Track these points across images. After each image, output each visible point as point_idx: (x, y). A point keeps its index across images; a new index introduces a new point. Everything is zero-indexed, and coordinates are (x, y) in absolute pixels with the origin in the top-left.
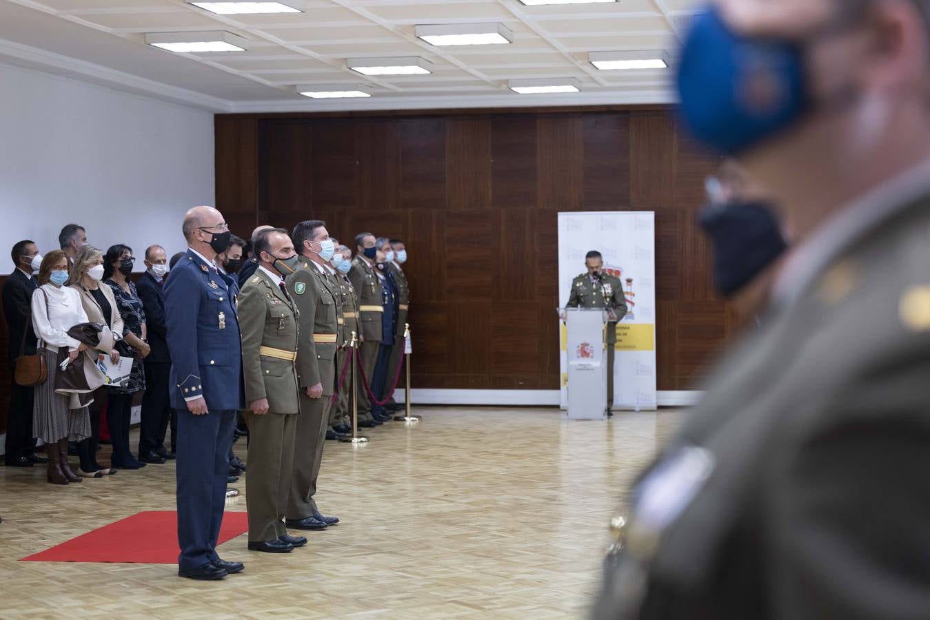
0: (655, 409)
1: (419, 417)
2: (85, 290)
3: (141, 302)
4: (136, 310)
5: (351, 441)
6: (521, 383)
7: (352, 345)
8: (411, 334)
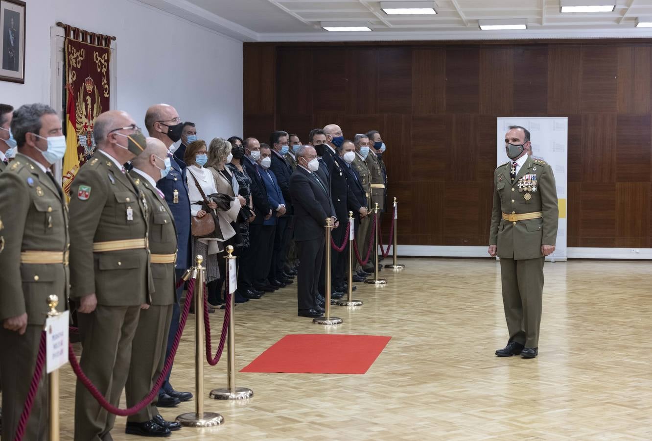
0: (566, 260)
1: (403, 265)
2: (219, 171)
3: (250, 180)
4: (247, 185)
5: (374, 283)
6: (466, 241)
7: (376, 212)
8: (398, 204)
